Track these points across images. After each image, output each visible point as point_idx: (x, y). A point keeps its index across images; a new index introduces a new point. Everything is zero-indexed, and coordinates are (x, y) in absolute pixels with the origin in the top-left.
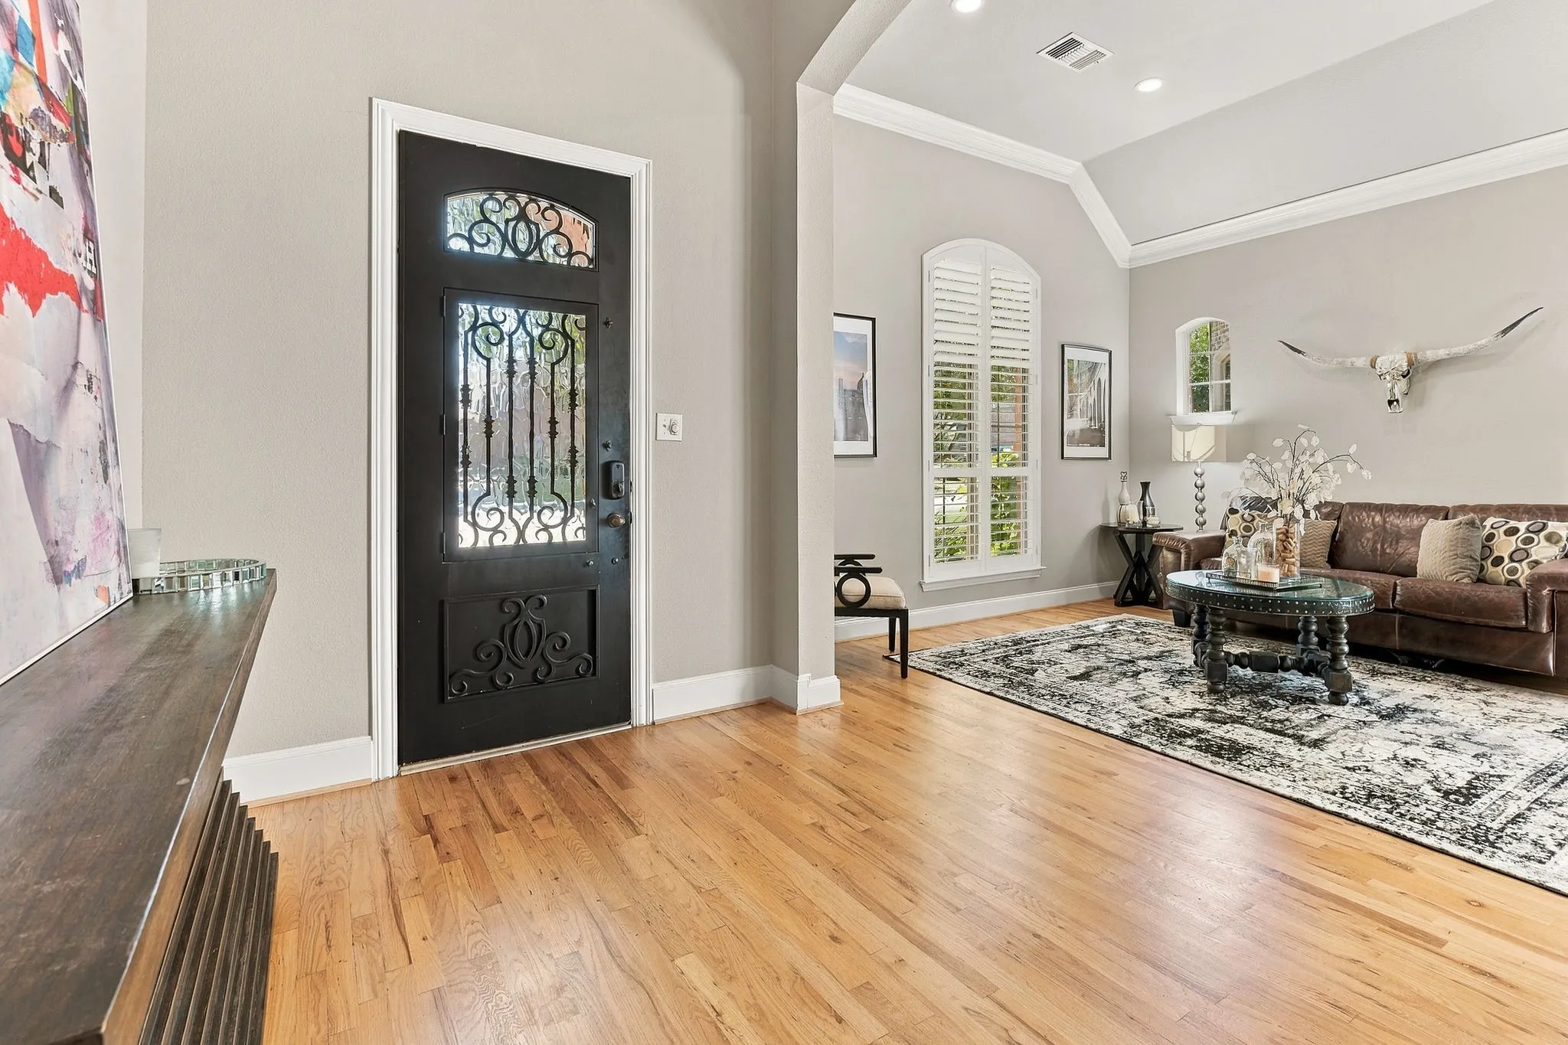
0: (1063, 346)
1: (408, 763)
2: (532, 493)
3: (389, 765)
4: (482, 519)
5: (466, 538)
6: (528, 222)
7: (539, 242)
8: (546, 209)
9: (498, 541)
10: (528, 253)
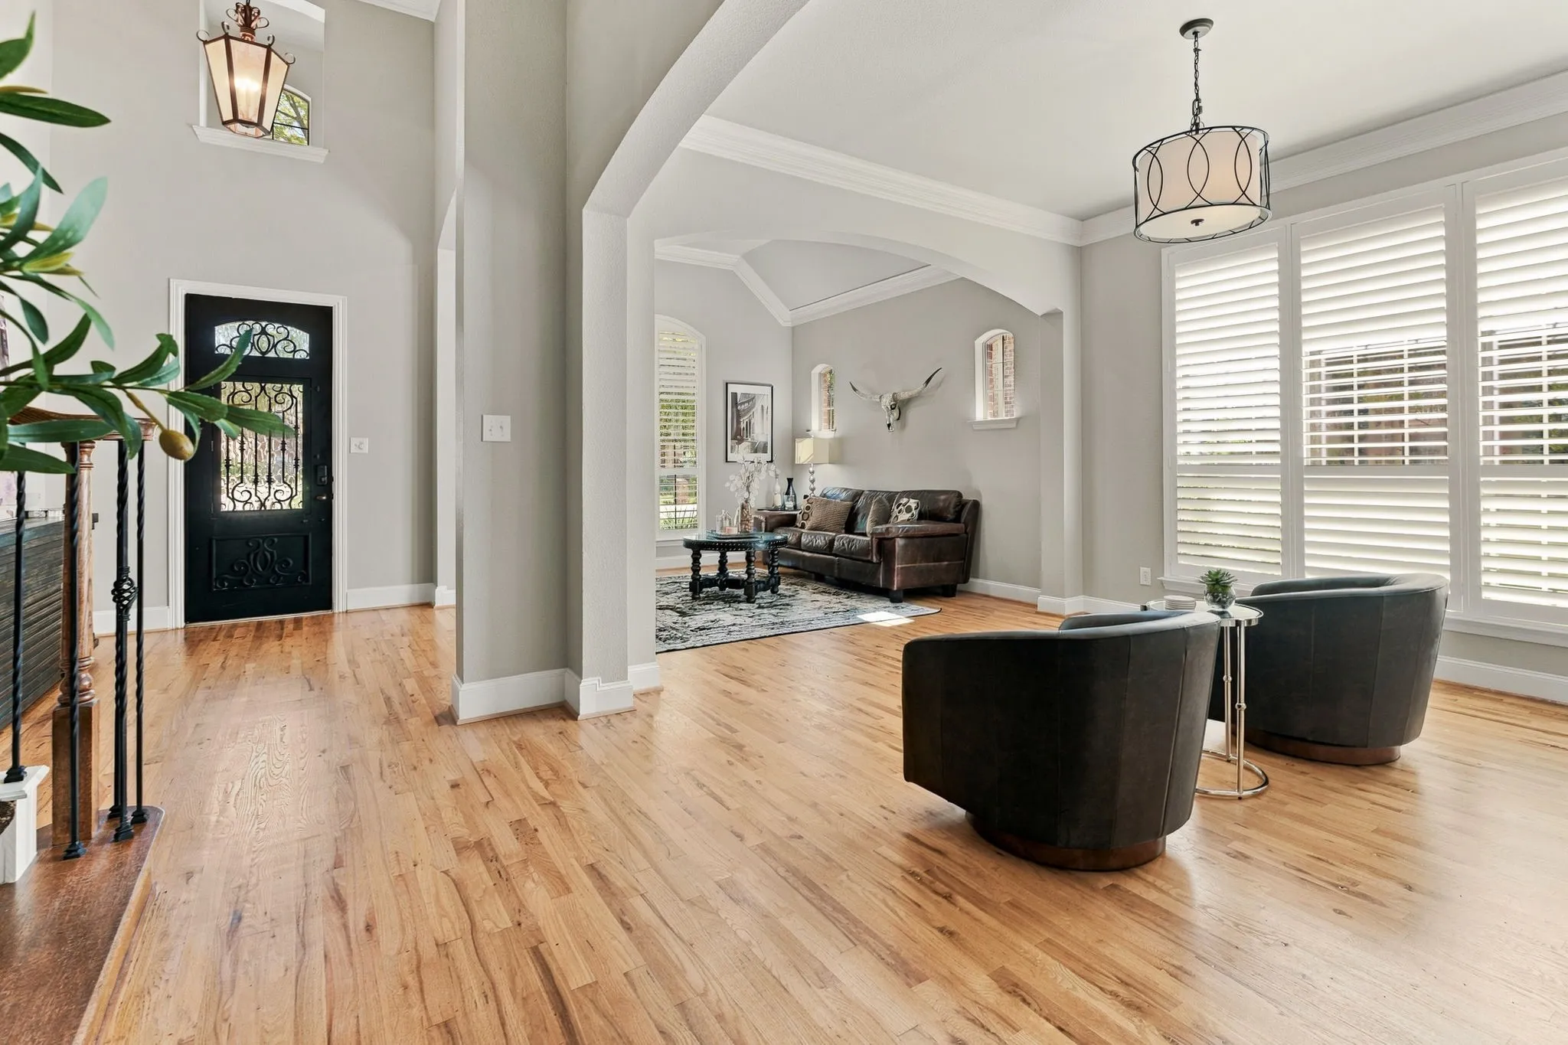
0: (727, 384)
1: (191, 622)
2: (270, 481)
3: (181, 623)
4: (237, 495)
5: (227, 505)
6: (266, 334)
7: (275, 346)
8: (278, 328)
9: (247, 507)
10: (267, 351)
